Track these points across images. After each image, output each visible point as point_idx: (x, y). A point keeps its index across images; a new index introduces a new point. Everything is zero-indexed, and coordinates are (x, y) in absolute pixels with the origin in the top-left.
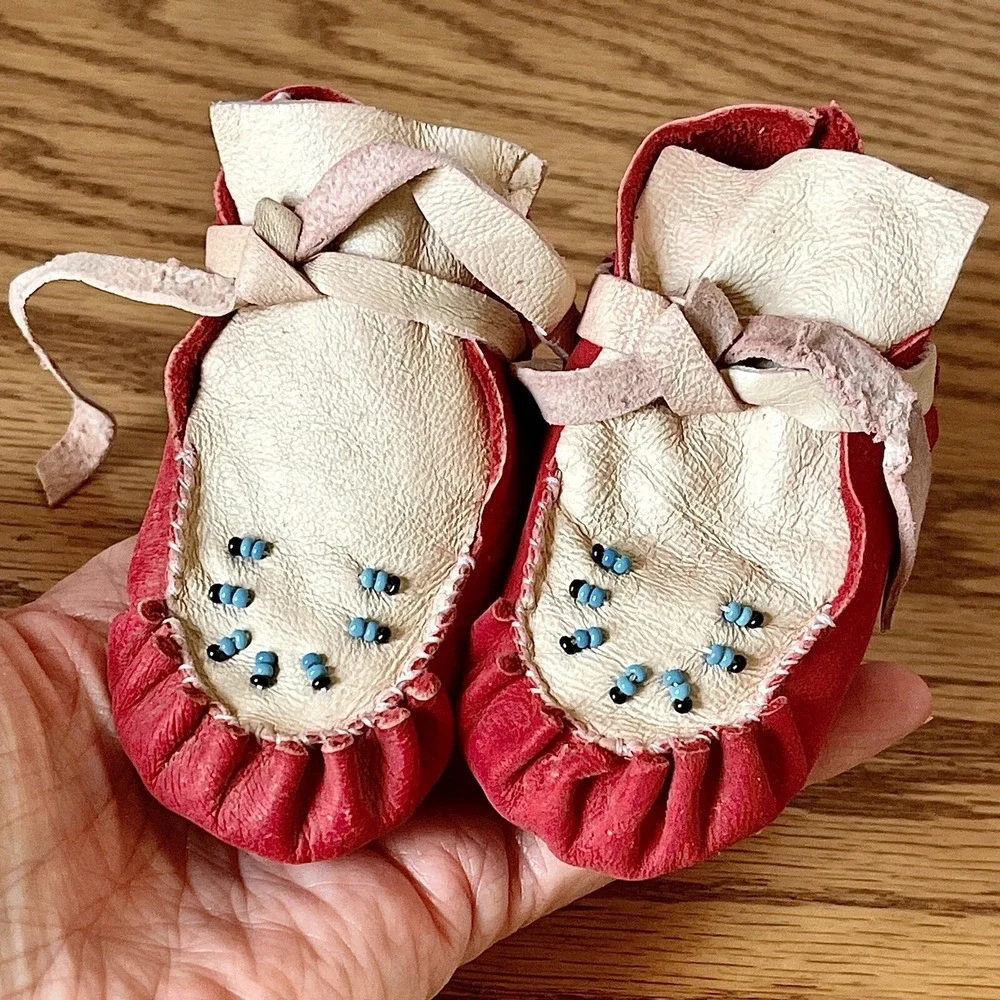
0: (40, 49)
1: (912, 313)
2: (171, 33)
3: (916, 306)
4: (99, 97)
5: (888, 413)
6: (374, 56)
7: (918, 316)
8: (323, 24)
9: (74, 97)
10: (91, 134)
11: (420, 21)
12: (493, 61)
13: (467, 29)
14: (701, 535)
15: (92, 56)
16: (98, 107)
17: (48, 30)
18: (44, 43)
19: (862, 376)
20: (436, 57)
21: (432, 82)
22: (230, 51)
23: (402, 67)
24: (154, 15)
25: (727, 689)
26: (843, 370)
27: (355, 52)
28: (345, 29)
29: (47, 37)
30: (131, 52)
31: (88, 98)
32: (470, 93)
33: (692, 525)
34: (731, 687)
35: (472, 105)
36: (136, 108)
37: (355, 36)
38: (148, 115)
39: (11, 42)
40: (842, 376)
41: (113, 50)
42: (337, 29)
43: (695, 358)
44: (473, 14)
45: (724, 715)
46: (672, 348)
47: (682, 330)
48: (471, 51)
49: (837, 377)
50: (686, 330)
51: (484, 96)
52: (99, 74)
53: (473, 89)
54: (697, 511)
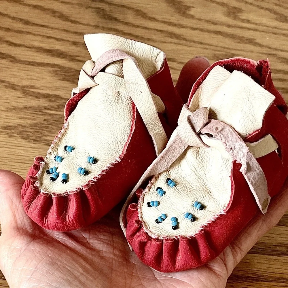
0: (157, 23)
1: (253, 125)
2: (192, 17)
3: (254, 122)
4: (171, 35)
5: (239, 155)
6: (248, 21)
7: (255, 125)
8: (234, 13)
9: (165, 35)
10: (169, 45)
11: (262, 11)
12: (282, 22)
13: (275, 13)
14: (199, 180)
15: (170, 24)
16: (171, 37)
17: (159, 18)
18: (158, 21)
19: (232, 143)
20: (266, 21)
21: (264, 28)
22: (208, 21)
23: (256, 24)
24: (188, 12)
25: (189, 226)
26: (227, 141)
27: (243, 20)
28: (241, 14)
29: (159, 19)
30: (181, 22)
31: (168, 35)
32: (275, 30)
33: (197, 177)
34: (190, 225)
35: (275, 34)
36: (181, 38)
37: (243, 16)
38: (185, 39)
39: (149, 21)
40: (226, 142)
41: (176, 22)
42: (239, 14)
43: (190, 132)
44: (277, 9)
45: (186, 233)
46: (184, 129)
47: (186, 124)
48: (276, 19)
49: (225, 143)
50: (187, 124)
51: (280, 31)
52: (172, 29)
53: (276, 30)
54: (199, 173)
